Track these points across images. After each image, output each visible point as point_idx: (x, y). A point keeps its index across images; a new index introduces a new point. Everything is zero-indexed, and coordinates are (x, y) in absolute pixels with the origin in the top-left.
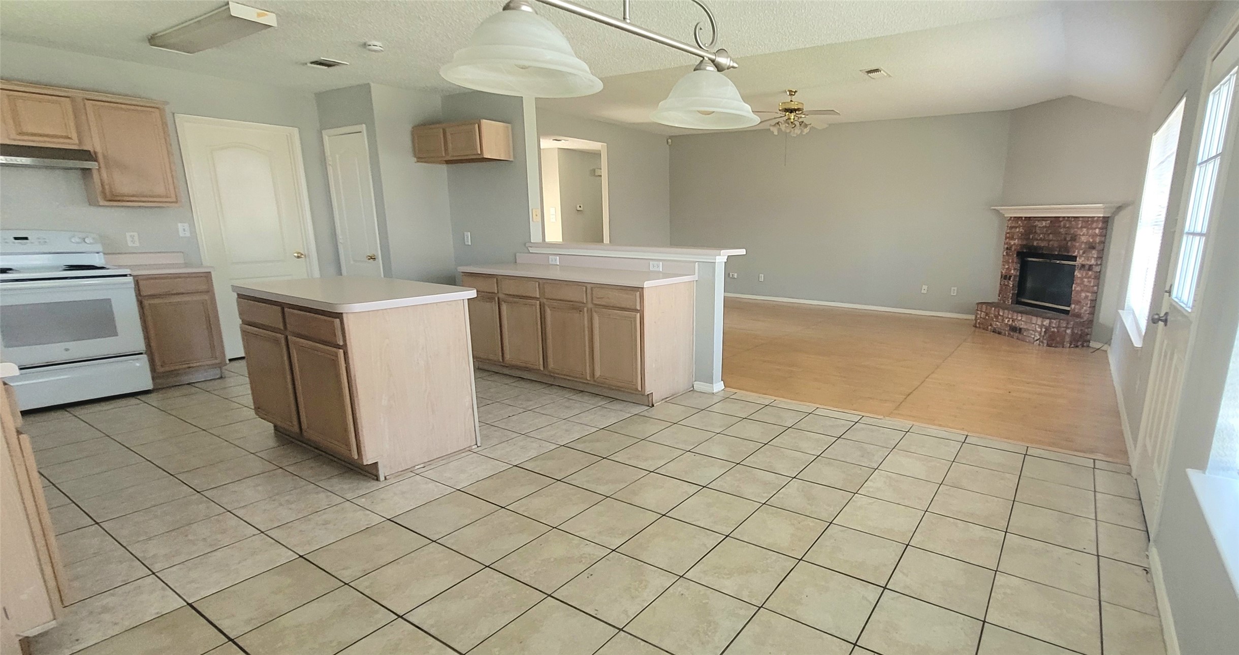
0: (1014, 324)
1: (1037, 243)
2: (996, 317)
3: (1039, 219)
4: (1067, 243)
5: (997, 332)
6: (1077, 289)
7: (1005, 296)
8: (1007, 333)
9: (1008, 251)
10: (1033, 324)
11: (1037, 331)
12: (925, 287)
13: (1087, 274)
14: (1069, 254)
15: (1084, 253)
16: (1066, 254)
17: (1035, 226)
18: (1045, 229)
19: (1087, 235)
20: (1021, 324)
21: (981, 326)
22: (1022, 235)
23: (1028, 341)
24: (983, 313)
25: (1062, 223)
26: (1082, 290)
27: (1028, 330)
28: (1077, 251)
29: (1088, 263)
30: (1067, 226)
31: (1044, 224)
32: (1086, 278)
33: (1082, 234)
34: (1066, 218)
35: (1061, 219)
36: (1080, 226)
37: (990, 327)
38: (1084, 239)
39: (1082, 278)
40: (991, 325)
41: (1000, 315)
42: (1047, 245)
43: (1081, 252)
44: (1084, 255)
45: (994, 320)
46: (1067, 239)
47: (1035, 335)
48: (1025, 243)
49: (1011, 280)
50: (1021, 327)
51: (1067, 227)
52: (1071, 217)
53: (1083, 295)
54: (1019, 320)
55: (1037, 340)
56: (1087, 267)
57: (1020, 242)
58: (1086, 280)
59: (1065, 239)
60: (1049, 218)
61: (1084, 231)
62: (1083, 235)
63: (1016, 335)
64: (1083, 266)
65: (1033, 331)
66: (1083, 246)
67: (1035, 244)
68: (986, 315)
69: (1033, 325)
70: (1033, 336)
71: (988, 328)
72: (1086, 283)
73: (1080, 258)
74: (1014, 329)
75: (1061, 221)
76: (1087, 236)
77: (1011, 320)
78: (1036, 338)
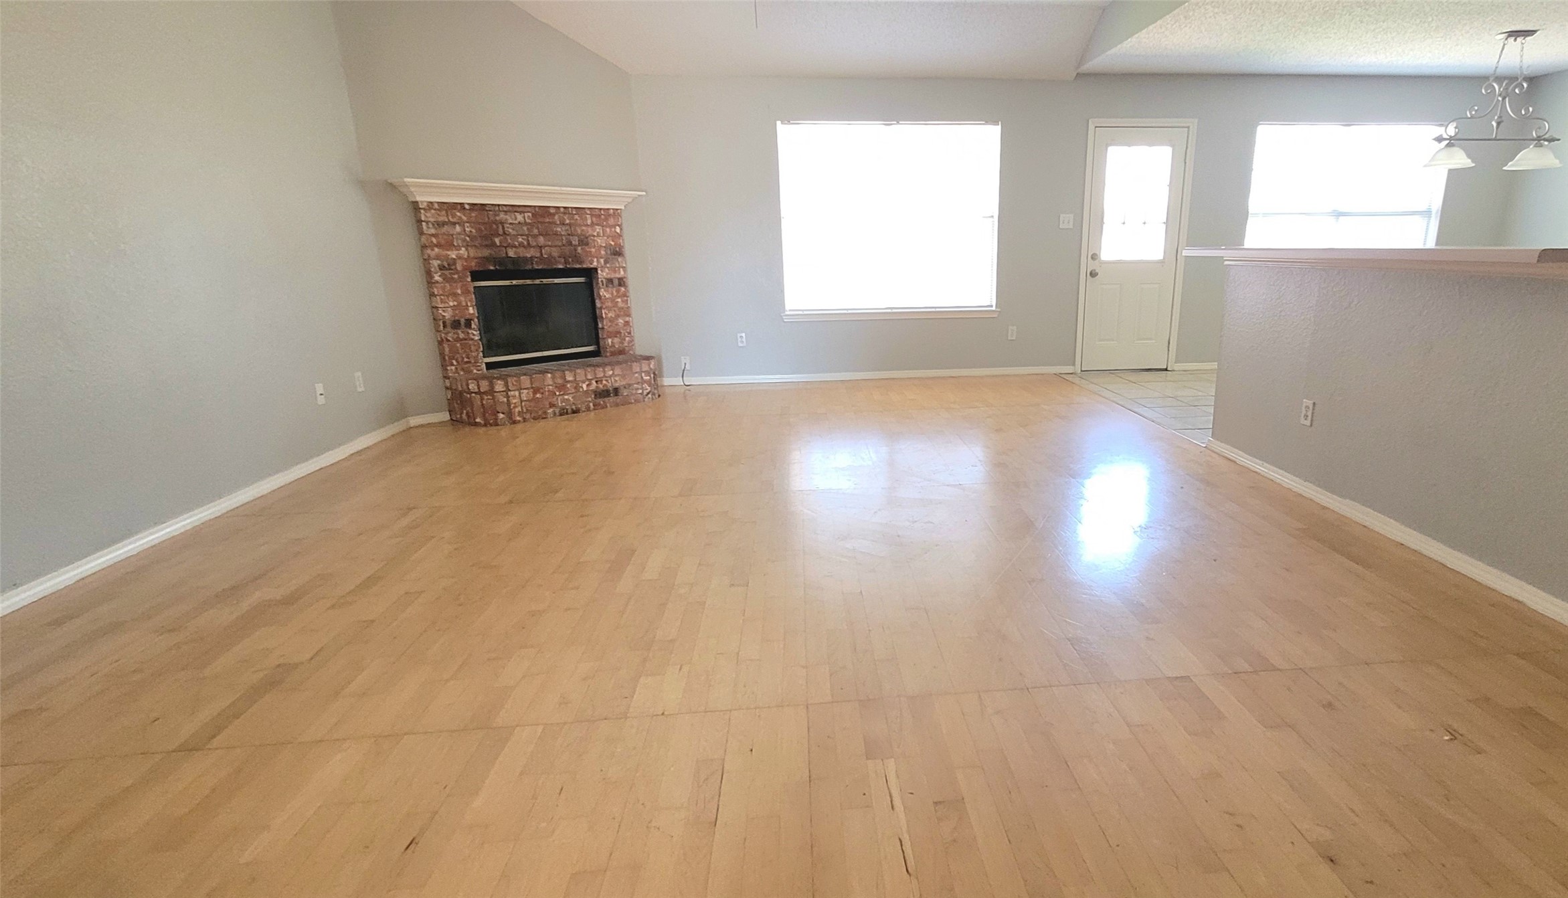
0: (601, 386)
1: (515, 253)
2: (562, 388)
3: (505, 209)
4: (576, 250)
5: (569, 411)
6: (609, 315)
8: (591, 404)
9: (447, 272)
10: (636, 373)
11: (645, 382)
12: (320, 388)
13: (618, 291)
14: (585, 266)
15: (606, 262)
16: (578, 266)
17: (502, 223)
18: (525, 228)
19: (604, 236)
20: (616, 381)
21: (528, 416)
22: (473, 238)
23: (633, 401)
24: (525, 391)
25: (556, 217)
26: (618, 316)
27: (630, 385)
28: (595, 260)
29: (617, 276)
30: (568, 221)
31: (520, 218)
32: (619, 297)
33: (595, 234)
34: (562, 210)
35: (552, 211)
36: (589, 222)
37: (550, 411)
38: (600, 241)
39: (613, 300)
40: (552, 405)
41: (569, 382)
42: (538, 255)
43: (602, 261)
44: (608, 265)
45: (558, 393)
46: (573, 242)
47: (642, 388)
48: (486, 252)
50: (617, 385)
51: (567, 224)
52: (571, 208)
53: (621, 321)
54: (610, 377)
55: (648, 393)
56: (616, 282)
57: (472, 252)
58: (619, 300)
59: (570, 243)
60: (529, 209)
61: (598, 230)
62: (598, 235)
63: (612, 399)
64: (610, 281)
65: (638, 383)
66: (603, 252)
67: (511, 253)
68: (535, 393)
69: (637, 375)
70: (640, 391)
71: (545, 413)
72: (620, 305)
73: (602, 271)
74: (603, 394)
75: (554, 215)
76: (605, 238)
77: (594, 382)
78: (645, 393)
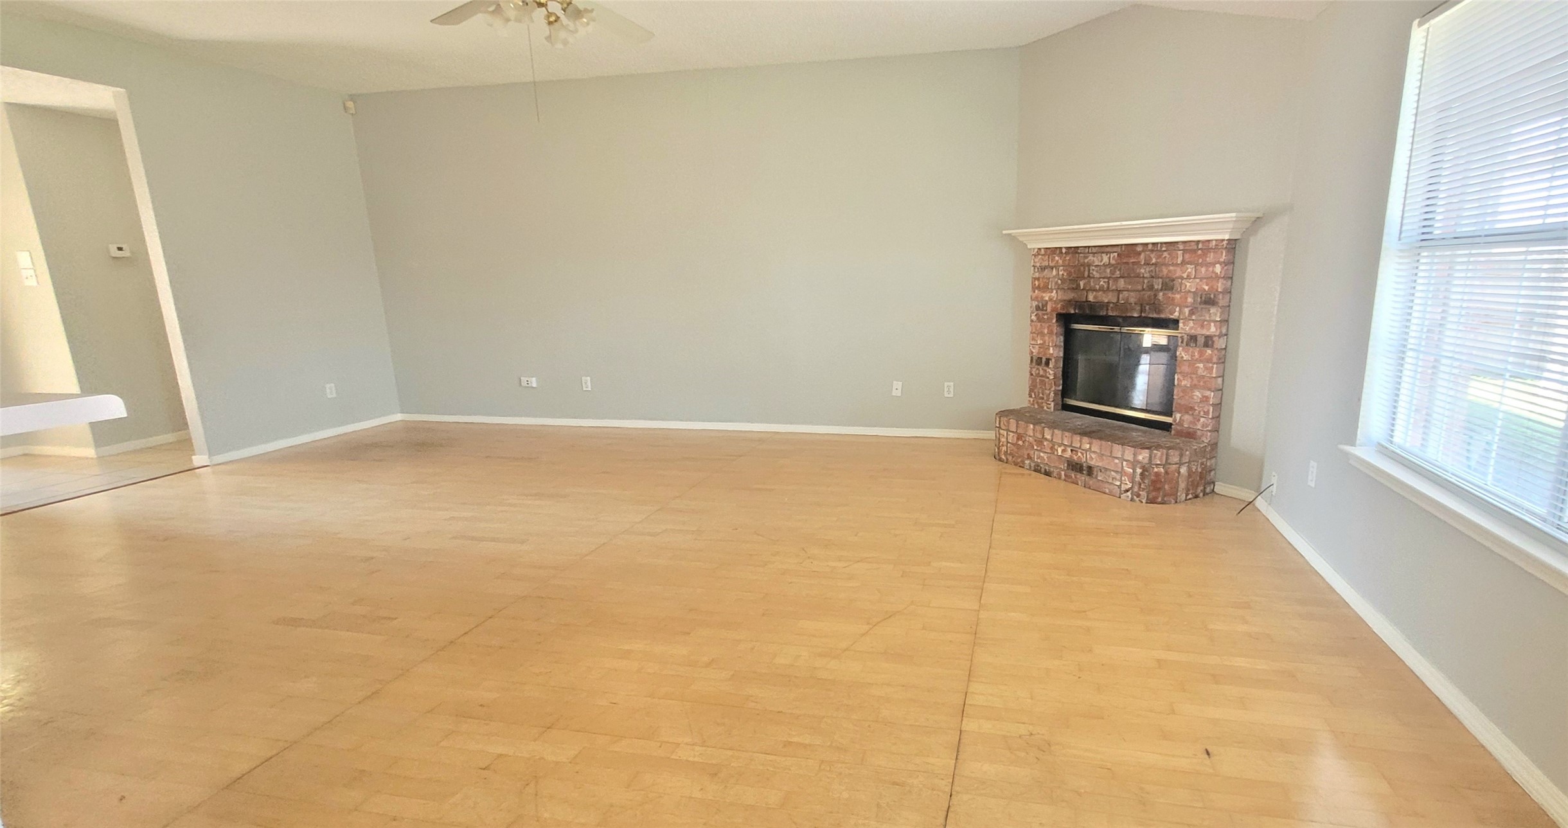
0: (1075, 458)
1: (1095, 297)
2: (1040, 442)
3: (1094, 250)
4: (1155, 295)
5: (1043, 470)
6: (1183, 383)
7: (1041, 395)
8: (1063, 473)
9: (1040, 313)
10: (1117, 458)
11: (1126, 474)
12: (898, 385)
13: (1201, 354)
14: (1163, 316)
15: (1192, 313)
16: (1155, 316)
17: (1089, 265)
18: (1108, 271)
19: (1195, 278)
20: (1091, 457)
21: (1010, 458)
22: (1063, 281)
23: (1107, 491)
24: (1011, 434)
25: (1142, 256)
26: (1194, 387)
27: (1106, 469)
28: (1177, 309)
29: (1205, 332)
30: (1154, 261)
31: (1105, 259)
32: (1201, 361)
33: (1185, 275)
34: (1150, 247)
35: (1139, 249)
36: (1180, 260)
37: (1027, 462)
38: (1189, 285)
39: (1192, 363)
40: (1029, 457)
41: (1046, 439)
42: (1115, 300)
43: (1187, 310)
44: (1194, 317)
45: (1035, 447)
46: (1156, 287)
47: (1121, 480)
48: (1070, 295)
49: (1051, 366)
50: (1092, 463)
51: (1153, 264)
52: (1161, 243)
53: (1198, 394)
54: (1086, 451)
55: (1127, 491)
56: (1201, 340)
57: (1061, 296)
58: (1201, 365)
59: (1151, 287)
60: (1115, 249)
61: (1189, 270)
62: (1188, 277)
63: (1082, 478)
64: (1193, 338)
65: (1116, 472)
66: (1190, 300)
67: (1091, 298)
68: (1018, 439)
69: (1117, 461)
70: (1118, 483)
71: (1023, 462)
72: (1200, 372)
73: (1183, 323)
74: (1076, 467)
75: (1139, 254)
76: (1198, 280)
77: (1069, 449)
78: (1124, 487)
